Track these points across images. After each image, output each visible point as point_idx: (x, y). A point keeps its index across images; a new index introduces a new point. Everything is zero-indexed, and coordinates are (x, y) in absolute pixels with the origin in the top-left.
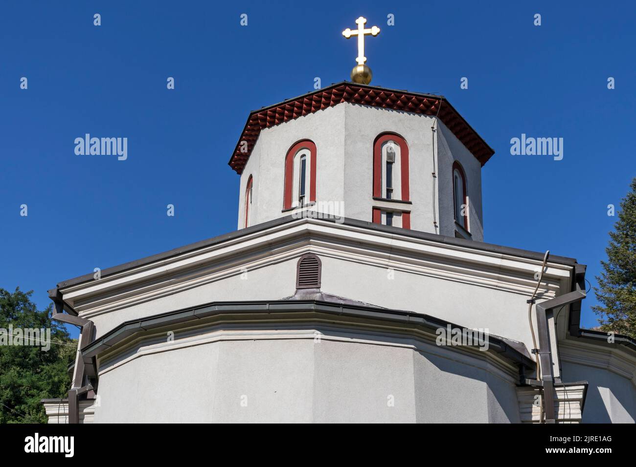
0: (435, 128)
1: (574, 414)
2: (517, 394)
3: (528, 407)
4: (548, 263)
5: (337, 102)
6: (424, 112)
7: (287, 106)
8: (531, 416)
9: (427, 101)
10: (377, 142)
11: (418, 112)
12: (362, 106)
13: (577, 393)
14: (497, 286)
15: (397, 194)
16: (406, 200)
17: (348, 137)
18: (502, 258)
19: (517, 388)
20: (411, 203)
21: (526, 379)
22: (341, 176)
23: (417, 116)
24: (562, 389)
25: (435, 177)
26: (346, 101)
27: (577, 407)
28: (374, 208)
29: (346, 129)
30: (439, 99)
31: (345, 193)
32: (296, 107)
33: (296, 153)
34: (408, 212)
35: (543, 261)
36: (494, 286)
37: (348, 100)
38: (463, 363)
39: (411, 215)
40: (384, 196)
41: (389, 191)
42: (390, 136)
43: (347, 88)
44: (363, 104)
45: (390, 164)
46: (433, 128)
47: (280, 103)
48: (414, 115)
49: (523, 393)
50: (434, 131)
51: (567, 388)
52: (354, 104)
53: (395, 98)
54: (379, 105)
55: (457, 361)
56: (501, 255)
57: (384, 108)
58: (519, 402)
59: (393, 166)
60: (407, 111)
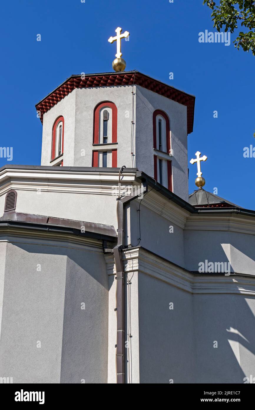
0: (135, 92)
1: (135, 267)
2: (104, 259)
3: (111, 265)
4: (123, 173)
5: (72, 89)
6: (127, 83)
7: (50, 97)
8: (113, 271)
9: (126, 76)
10: (96, 110)
11: (123, 84)
12: (87, 88)
13: (135, 254)
14: (101, 193)
15: (110, 140)
16: (115, 142)
17: (77, 110)
18: (100, 175)
19: (105, 255)
20: (117, 144)
21: (105, 249)
22: (73, 136)
23: (123, 87)
24: (128, 252)
25: (133, 124)
26: (76, 87)
27: (137, 262)
28: (94, 151)
29: (76, 105)
30: (134, 73)
31: (75, 145)
32: (55, 97)
33: (57, 125)
34: (116, 150)
35: (119, 172)
36: (100, 193)
37: (78, 87)
38: (48, 245)
39: (118, 151)
40: (101, 142)
41: (105, 139)
42: (105, 104)
43: (75, 79)
44: (87, 87)
45: (105, 121)
46: (133, 92)
47: (46, 96)
48: (121, 87)
49: (107, 258)
50: (134, 94)
51: (130, 251)
52: (81, 88)
53: (106, 79)
54: (97, 86)
55: (42, 245)
56: (99, 173)
57: (101, 86)
58: (106, 264)
59: (108, 122)
60: (116, 86)
